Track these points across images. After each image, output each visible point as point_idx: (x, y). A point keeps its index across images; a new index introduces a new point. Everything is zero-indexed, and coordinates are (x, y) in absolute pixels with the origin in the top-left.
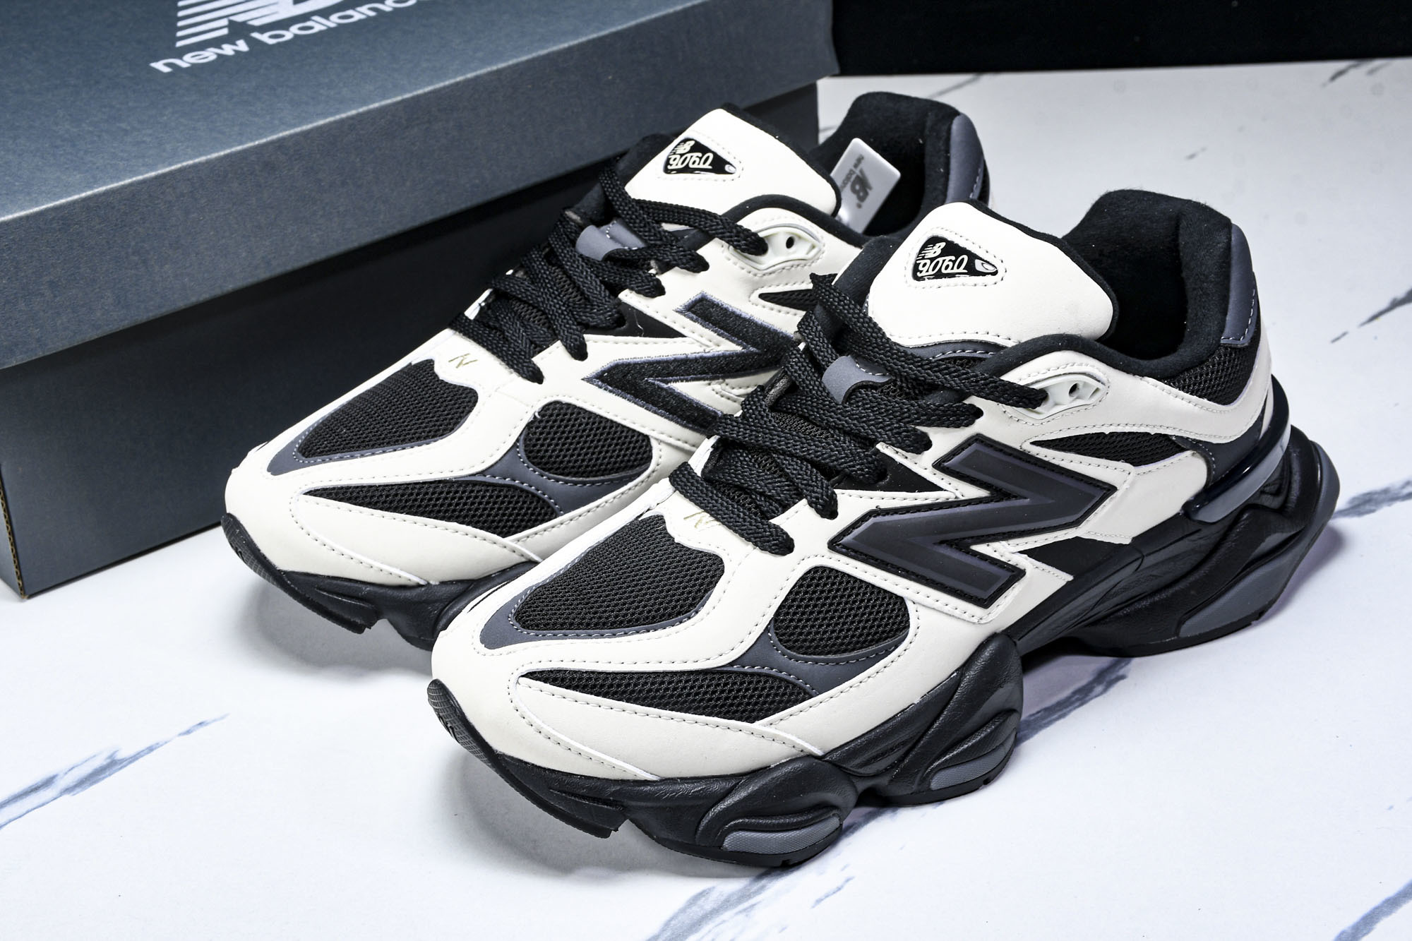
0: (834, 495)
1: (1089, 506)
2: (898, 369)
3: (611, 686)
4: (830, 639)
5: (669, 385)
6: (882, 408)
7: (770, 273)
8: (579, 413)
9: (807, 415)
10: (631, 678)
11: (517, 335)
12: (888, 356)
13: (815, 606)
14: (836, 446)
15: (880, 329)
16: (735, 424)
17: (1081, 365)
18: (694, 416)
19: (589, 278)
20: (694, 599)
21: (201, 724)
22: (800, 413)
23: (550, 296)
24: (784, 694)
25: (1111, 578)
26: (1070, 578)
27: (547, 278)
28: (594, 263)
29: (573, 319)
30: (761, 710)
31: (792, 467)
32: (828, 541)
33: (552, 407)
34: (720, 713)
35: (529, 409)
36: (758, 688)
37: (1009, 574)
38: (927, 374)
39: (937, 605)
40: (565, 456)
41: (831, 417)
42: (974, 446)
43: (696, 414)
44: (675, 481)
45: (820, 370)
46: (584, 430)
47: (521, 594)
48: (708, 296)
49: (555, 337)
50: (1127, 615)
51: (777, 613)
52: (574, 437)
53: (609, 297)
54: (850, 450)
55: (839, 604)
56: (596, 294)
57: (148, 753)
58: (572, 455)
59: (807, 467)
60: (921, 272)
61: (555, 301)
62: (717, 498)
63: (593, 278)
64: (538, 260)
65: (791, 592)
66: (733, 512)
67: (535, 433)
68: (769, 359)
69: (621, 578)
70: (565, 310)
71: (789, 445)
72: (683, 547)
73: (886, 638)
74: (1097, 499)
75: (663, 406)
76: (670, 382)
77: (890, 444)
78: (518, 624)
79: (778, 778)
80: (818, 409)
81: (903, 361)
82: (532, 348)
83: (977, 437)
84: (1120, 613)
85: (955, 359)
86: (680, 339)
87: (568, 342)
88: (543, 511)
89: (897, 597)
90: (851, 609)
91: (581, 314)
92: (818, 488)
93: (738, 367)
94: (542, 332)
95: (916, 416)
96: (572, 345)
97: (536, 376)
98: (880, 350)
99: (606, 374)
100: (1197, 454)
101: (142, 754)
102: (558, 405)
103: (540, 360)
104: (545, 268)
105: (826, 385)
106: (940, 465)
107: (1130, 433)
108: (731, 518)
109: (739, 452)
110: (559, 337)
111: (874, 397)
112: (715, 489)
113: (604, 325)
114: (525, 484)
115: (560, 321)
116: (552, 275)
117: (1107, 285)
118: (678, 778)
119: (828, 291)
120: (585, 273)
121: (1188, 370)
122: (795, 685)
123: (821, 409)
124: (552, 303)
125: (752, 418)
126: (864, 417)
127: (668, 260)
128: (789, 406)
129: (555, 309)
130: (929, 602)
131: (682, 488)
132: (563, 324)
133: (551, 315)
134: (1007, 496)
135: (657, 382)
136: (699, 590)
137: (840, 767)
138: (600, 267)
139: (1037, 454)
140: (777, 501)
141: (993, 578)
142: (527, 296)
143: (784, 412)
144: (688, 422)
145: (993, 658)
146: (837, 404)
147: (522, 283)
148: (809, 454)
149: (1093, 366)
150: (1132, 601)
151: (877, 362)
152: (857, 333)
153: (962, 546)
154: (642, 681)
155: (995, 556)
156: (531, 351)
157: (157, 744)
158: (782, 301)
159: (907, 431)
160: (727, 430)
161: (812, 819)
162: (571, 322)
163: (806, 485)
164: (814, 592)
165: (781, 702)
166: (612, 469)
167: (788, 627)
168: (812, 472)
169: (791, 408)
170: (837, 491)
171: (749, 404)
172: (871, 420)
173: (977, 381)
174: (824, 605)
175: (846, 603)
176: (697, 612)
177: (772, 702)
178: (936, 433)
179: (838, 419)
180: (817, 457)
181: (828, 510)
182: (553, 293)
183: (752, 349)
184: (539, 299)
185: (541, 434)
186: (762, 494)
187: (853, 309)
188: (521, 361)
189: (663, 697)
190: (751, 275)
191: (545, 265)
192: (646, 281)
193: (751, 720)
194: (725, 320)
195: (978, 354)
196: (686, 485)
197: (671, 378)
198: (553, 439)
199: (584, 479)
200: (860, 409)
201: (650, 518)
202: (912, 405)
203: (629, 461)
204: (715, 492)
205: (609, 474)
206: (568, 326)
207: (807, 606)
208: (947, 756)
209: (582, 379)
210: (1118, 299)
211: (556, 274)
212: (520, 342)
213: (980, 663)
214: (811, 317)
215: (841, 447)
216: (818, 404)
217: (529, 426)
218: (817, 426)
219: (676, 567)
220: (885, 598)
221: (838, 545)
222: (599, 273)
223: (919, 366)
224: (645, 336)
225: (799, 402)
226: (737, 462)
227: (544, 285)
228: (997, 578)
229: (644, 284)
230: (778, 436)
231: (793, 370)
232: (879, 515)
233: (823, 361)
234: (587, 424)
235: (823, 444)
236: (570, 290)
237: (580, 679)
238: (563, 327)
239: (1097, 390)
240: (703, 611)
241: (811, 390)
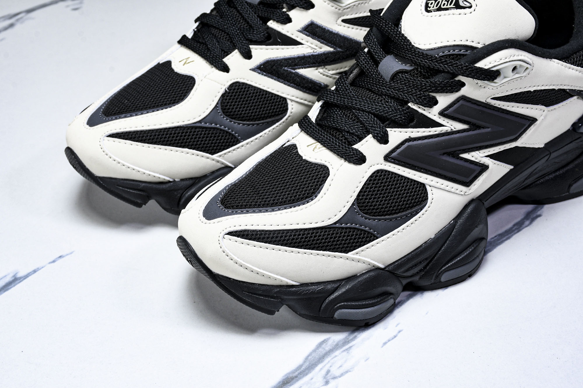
0: (387, 132)
1: (522, 130)
2: (419, 62)
3: (273, 237)
4: (386, 207)
5: (296, 70)
6: (411, 84)
7: (347, 8)
8: (249, 88)
9: (370, 88)
10: (283, 233)
11: (214, 47)
12: (413, 55)
13: (378, 191)
14: (387, 105)
15: (408, 40)
16: (332, 94)
17: (518, 56)
18: (309, 86)
19: (251, 14)
20: (314, 190)
21: (60, 257)
22: (367, 87)
23: (231, 25)
24: (363, 238)
25: (533, 166)
26: (512, 167)
27: (229, 15)
28: (253, 6)
29: (243, 37)
30: (351, 246)
31: (364, 117)
32: (383, 156)
33: (234, 85)
34: (330, 249)
35: (223, 86)
36: (350, 235)
37: (480, 168)
38: (435, 64)
39: (442, 187)
40: (243, 111)
41: (383, 89)
42: (461, 102)
43: (310, 86)
44: (301, 125)
45: (377, 63)
46: (252, 97)
47: (223, 190)
48: (315, 22)
49: (234, 47)
50: (542, 183)
51: (358, 196)
52: (247, 101)
53: (262, 24)
54: (394, 107)
55: (391, 189)
56: (255, 23)
57: (33, 274)
58: (246, 110)
59: (371, 117)
60: (430, 7)
61: (234, 27)
62: (324, 135)
63: (253, 14)
64: (223, 5)
65: (365, 184)
66: (333, 142)
67: (226, 99)
68: (348, 55)
69: (275, 179)
70: (239, 33)
71: (361, 105)
72: (307, 161)
73: (416, 206)
74: (527, 126)
75: (293, 82)
76: (296, 69)
77: (415, 103)
78: (222, 206)
79: (361, 281)
80: (376, 85)
81: (421, 58)
82: (222, 53)
83: (462, 97)
84: (538, 182)
85: (450, 55)
86: (300, 46)
87: (242, 50)
88: (232, 140)
89: (421, 183)
90: (397, 191)
91: (248, 34)
92: (377, 128)
93: (332, 60)
94: (227, 45)
95: (429, 88)
96: (244, 51)
97: (225, 69)
98: (409, 52)
99: (262, 66)
100: (580, 98)
101: (31, 274)
102: (238, 84)
103: (227, 60)
104: (227, 9)
105: (381, 72)
106: (443, 113)
107: (544, 90)
108: (332, 145)
109: (335, 109)
110: (237, 47)
111: (406, 78)
112: (323, 130)
113: (260, 40)
114: (222, 127)
115: (237, 39)
116: (231, 13)
117: (532, 10)
118: (309, 283)
119: (380, 20)
120: (249, 12)
121: (575, 53)
122: (369, 233)
123: (378, 85)
124: (232, 29)
125: (341, 90)
126: (401, 89)
127: (293, 4)
128: (361, 83)
129: (234, 32)
130: (438, 185)
131: (305, 130)
132: (238, 40)
133: (232, 35)
134: (479, 127)
135: (289, 70)
136: (317, 185)
137: (393, 274)
138: (257, 8)
139: (495, 104)
140: (356, 135)
141: (472, 171)
142: (218, 25)
143: (358, 87)
144: (306, 90)
145: (472, 212)
146: (386, 82)
147: (216, 18)
148: (372, 110)
149: (524, 56)
150: (545, 176)
151: (407, 58)
152: (396, 43)
153: (455, 155)
154: (288, 234)
155: (473, 159)
156: (222, 55)
157: (38, 268)
158: (354, 23)
159: (425, 96)
160: (328, 97)
161: (380, 301)
162: (242, 39)
163: (371, 127)
164: (377, 184)
165: (362, 242)
166: (268, 116)
167: (364, 203)
168: (374, 120)
169: (362, 85)
170: (388, 129)
171: (339, 83)
172: (405, 91)
173: (462, 68)
174: (382, 190)
175: (395, 188)
176: (316, 197)
177: (357, 242)
178: (440, 96)
179: (388, 90)
180: (377, 111)
181: (383, 139)
182: (233, 23)
183: (339, 49)
184: (225, 27)
185: (230, 99)
186: (348, 132)
187: (393, 30)
188: (217, 61)
189: (300, 242)
190: (337, 10)
191: (227, 7)
192: (281, 15)
193: (346, 252)
194: (324, 35)
195: (462, 52)
196: (307, 128)
197: (296, 67)
198: (236, 102)
199: (253, 122)
200: (399, 84)
201: (289, 146)
202: (427, 82)
203: (276, 112)
204: (323, 131)
205: (266, 119)
206: (241, 41)
207: (374, 191)
208: (449, 264)
209: (250, 70)
210: (538, 18)
211: (233, 12)
212: (216, 50)
213: (465, 215)
214: (371, 34)
215: (390, 105)
216: (376, 82)
217: (223, 96)
218: (376, 94)
219: (304, 173)
220: (415, 184)
221: (389, 158)
222: (256, 11)
223: (430, 61)
224: (282, 45)
225: (366, 81)
226: (334, 115)
227: (227, 19)
228: (474, 171)
229: (280, 17)
230: (356, 100)
231: (362, 63)
232: (410, 141)
233: (378, 58)
234: (253, 93)
235: (380, 104)
236: (241, 21)
237: (256, 235)
238: (238, 42)
239: (527, 68)
240: (319, 196)
241: (372, 75)
